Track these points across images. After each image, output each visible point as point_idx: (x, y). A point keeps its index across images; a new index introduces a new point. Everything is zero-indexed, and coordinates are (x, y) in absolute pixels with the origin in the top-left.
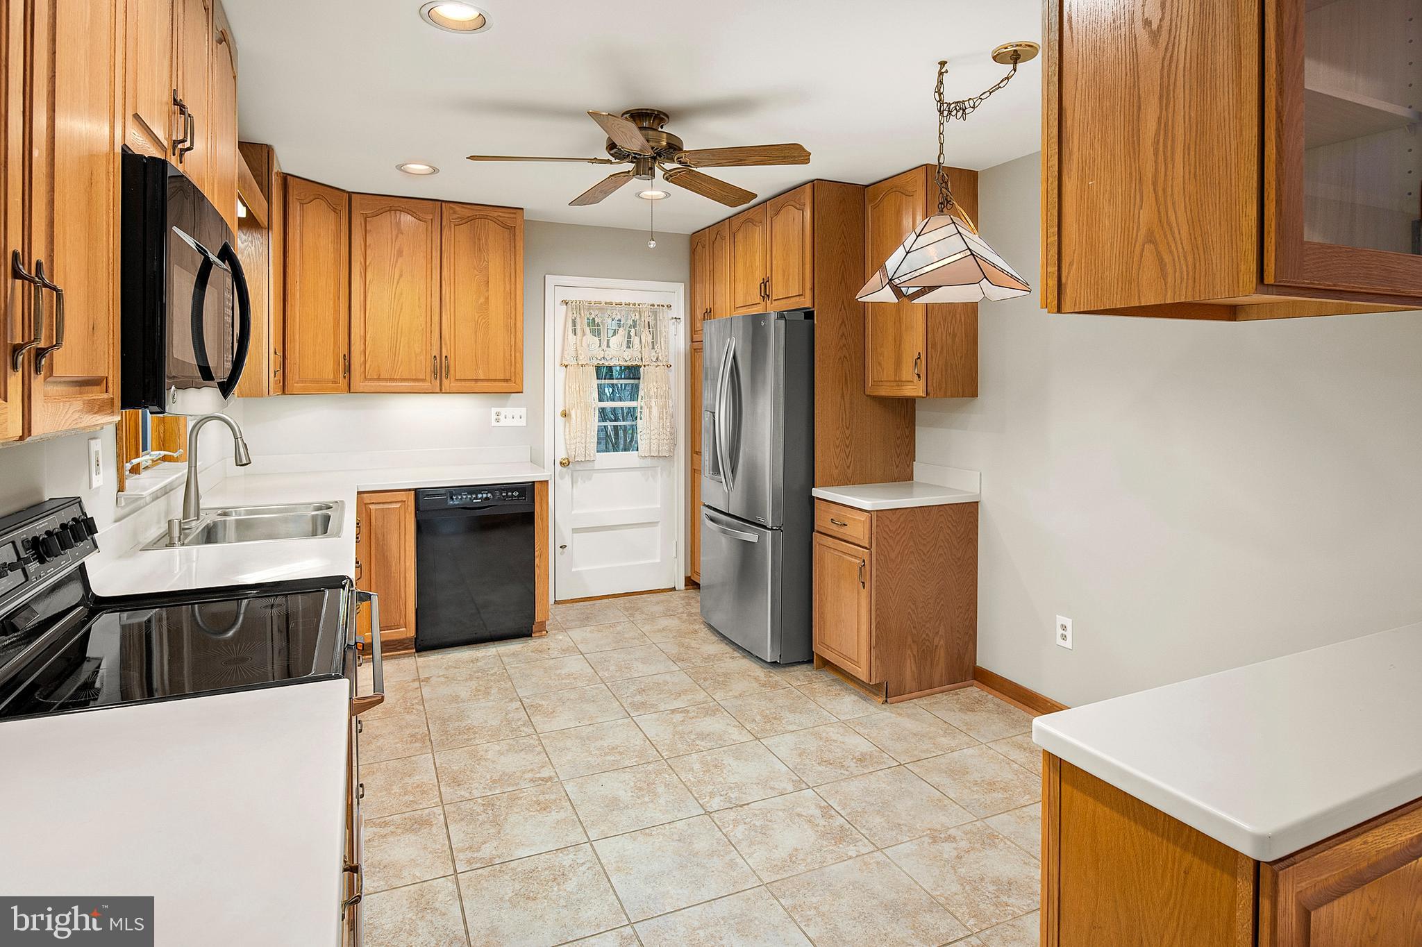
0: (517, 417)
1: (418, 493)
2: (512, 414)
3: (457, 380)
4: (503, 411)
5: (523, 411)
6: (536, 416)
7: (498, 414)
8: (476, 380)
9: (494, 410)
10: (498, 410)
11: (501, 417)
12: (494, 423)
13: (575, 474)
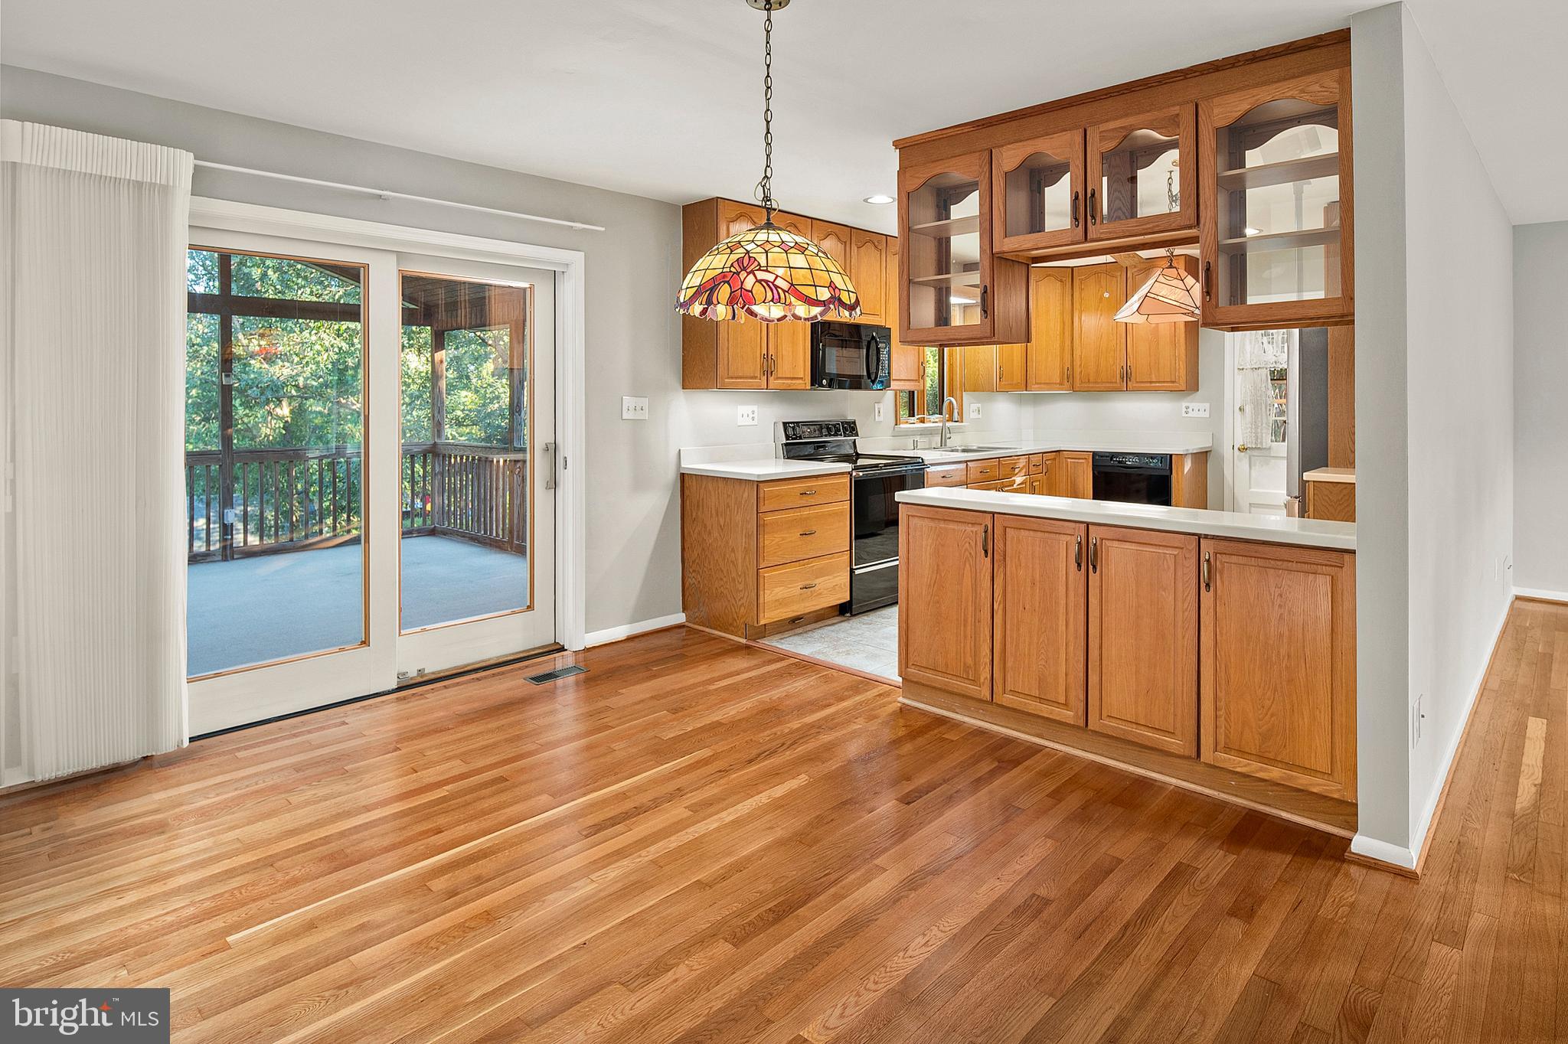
0: (1196, 409)
1: (1095, 454)
2: (1196, 407)
3: (1137, 382)
4: (1192, 405)
5: (1207, 405)
6: (1217, 409)
7: (1187, 408)
8: (1151, 382)
9: (1184, 404)
10: (1187, 404)
11: (1190, 410)
12: (1184, 415)
13: (1253, 458)
